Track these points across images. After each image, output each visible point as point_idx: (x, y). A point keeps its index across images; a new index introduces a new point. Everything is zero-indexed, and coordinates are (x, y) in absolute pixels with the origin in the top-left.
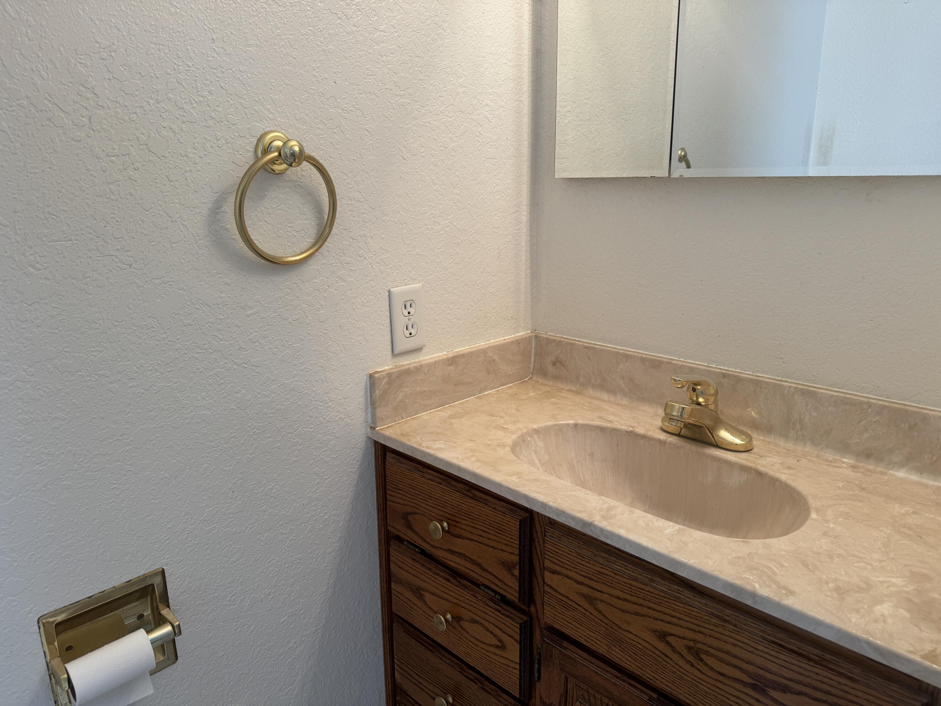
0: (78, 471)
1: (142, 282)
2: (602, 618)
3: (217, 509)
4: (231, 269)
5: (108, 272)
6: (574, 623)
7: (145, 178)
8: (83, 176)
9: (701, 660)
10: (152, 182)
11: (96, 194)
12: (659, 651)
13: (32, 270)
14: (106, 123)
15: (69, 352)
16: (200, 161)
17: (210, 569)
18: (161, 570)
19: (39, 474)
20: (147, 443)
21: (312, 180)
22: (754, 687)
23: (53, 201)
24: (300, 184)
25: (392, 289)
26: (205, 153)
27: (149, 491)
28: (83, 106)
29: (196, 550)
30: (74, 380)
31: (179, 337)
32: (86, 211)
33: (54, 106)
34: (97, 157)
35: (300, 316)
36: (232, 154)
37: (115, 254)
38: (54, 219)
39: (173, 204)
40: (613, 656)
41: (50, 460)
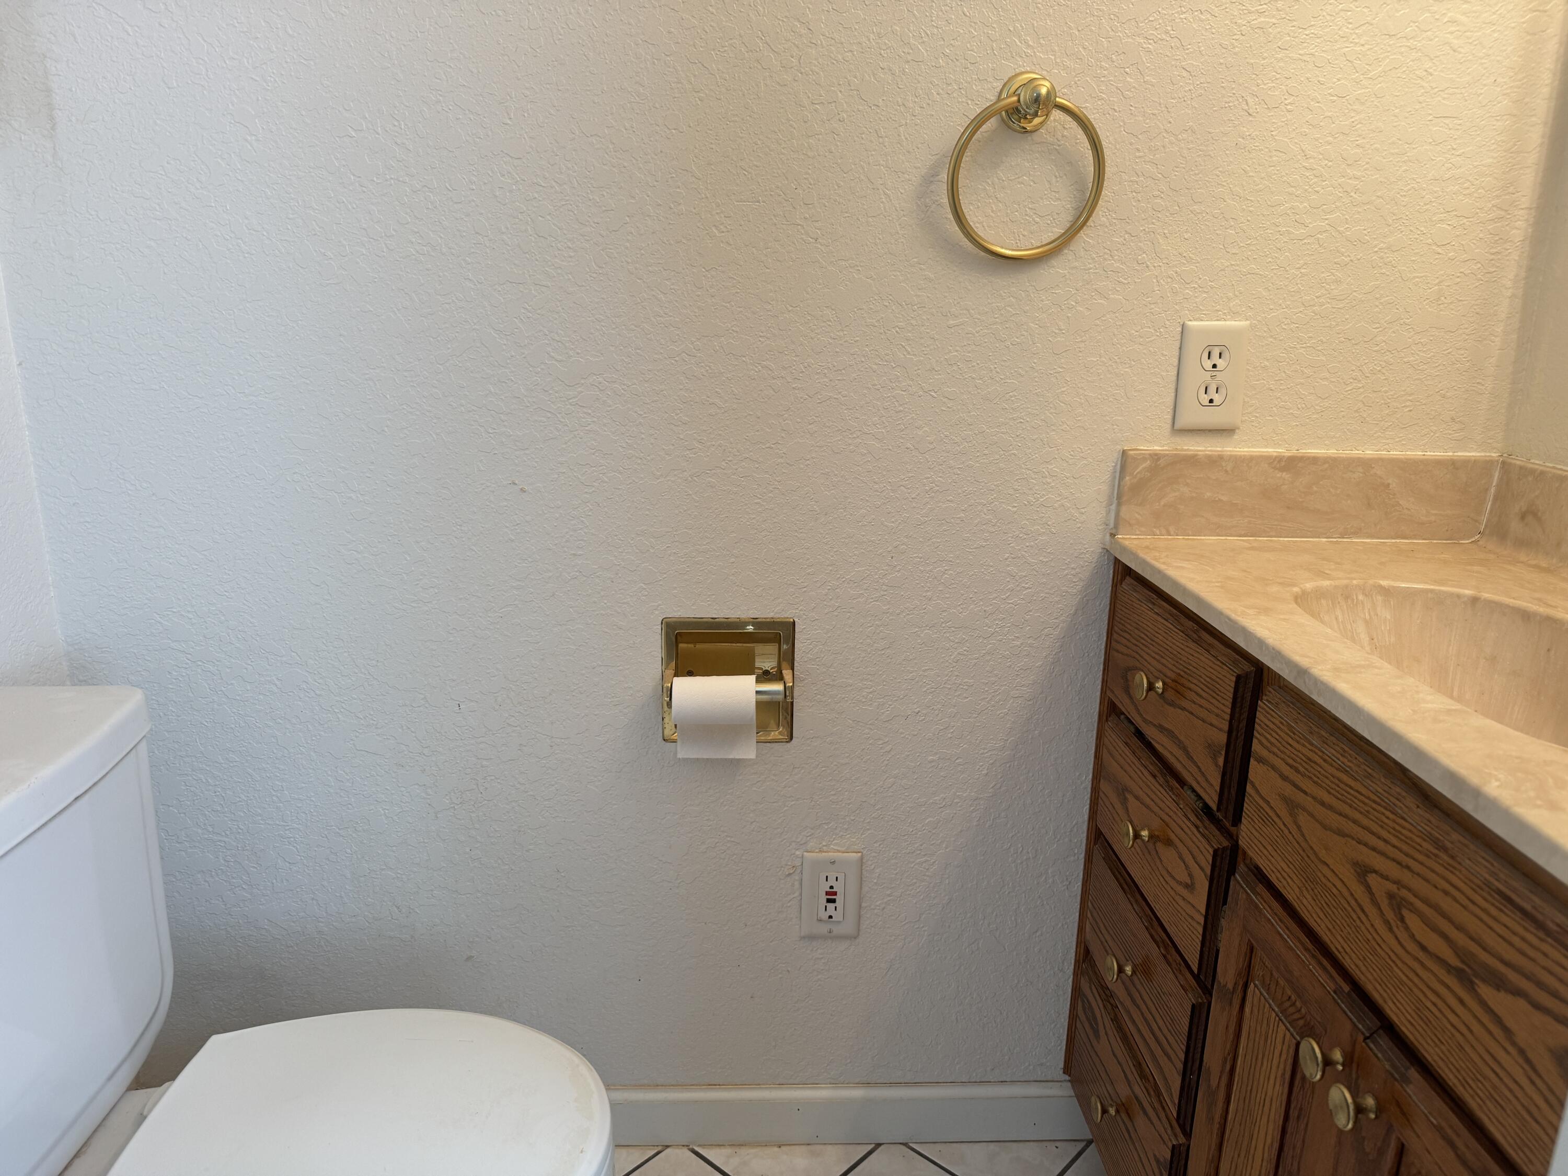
0: (725, 471)
1: (825, 262)
2: (1301, 840)
3: (869, 572)
4: (938, 259)
5: (791, 244)
6: (1270, 848)
7: (850, 132)
8: (782, 127)
9: (1402, 919)
10: (858, 137)
11: (792, 149)
12: (1356, 900)
13: (716, 231)
14: (817, 63)
15: (737, 332)
16: (920, 112)
17: (848, 646)
18: (792, 620)
19: (688, 461)
20: (800, 461)
21: (1076, 143)
22: (1460, 974)
23: (747, 155)
24: (1057, 147)
25: (1186, 322)
26: (928, 101)
27: (793, 520)
28: (794, 44)
29: (836, 613)
30: (736, 365)
31: (858, 339)
32: (779, 169)
33: (765, 45)
34: (800, 105)
35: (1024, 340)
36: (964, 104)
37: (801, 223)
38: (745, 175)
39: (878, 167)
40: (1302, 907)
41: (700, 449)
